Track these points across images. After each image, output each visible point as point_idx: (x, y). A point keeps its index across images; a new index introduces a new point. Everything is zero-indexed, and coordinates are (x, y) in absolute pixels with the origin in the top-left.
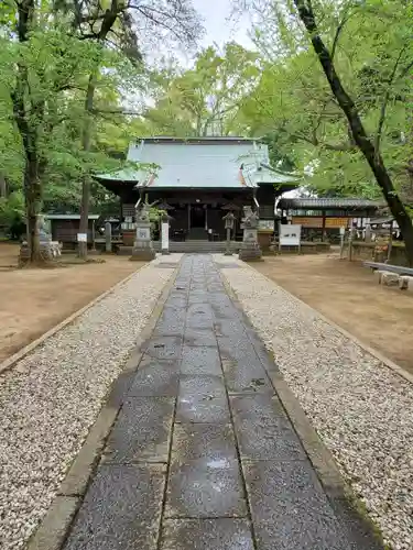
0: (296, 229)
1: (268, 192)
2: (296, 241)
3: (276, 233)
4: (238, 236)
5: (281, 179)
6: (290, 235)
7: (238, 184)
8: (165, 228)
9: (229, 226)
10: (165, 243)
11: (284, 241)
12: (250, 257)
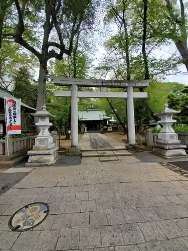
0: (111, 127)
1: (105, 120)
2: (111, 130)
3: (107, 129)
4: (99, 129)
5: (108, 118)
6: (110, 129)
7: (99, 119)
8: (86, 128)
9: (97, 128)
10: (86, 131)
11: (109, 130)
12: (102, 133)
